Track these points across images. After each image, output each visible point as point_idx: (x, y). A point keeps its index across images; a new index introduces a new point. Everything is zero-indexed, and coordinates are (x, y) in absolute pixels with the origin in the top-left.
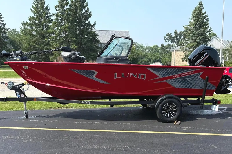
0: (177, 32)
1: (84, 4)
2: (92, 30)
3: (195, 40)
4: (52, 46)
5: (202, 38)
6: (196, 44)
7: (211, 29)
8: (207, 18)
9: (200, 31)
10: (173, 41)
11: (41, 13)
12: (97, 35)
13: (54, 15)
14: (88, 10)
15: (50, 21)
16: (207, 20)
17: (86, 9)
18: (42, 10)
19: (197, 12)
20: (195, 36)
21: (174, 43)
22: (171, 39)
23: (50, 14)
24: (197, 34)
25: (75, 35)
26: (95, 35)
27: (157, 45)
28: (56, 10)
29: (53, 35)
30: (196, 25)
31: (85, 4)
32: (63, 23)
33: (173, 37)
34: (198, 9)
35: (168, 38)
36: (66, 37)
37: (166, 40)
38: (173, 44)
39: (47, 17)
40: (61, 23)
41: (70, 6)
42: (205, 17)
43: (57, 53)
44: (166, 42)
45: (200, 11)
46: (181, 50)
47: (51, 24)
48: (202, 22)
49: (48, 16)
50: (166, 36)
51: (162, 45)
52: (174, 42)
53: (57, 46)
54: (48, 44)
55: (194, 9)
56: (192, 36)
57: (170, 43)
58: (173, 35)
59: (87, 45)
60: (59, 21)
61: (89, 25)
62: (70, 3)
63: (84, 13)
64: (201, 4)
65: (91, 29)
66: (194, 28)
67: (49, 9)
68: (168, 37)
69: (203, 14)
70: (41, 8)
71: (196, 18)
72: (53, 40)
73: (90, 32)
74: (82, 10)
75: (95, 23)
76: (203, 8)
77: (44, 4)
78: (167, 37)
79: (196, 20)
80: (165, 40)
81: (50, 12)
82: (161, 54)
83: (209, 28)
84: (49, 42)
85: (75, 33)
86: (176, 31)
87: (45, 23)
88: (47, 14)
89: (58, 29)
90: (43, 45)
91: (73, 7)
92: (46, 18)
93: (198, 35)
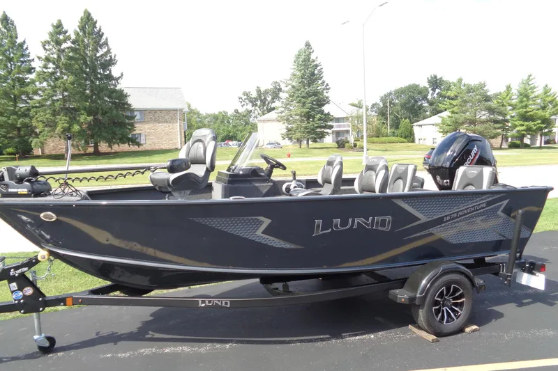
0: (260, 90)
1: (100, 40)
2: (116, 86)
3: (304, 104)
4: (37, 118)
5: (315, 101)
6: (307, 110)
7: (327, 85)
8: (319, 68)
9: (311, 89)
10: (254, 105)
11: (10, 54)
12: (126, 96)
13: (39, 58)
14: (109, 51)
15: (30, 70)
16: (320, 71)
17: (105, 50)
18: (12, 48)
19: (303, 57)
20: (303, 97)
21: (257, 108)
22: (251, 102)
23: (29, 56)
24: (307, 93)
25: (83, 98)
26: (121, 96)
27: (226, 111)
28: (45, 49)
29: (37, 98)
30: (303, 78)
31: (103, 41)
32: (58, 74)
33: (255, 98)
34: (305, 52)
35: (245, 99)
36: (64, 100)
37: (243, 103)
38: (255, 109)
39: (22, 62)
40: (53, 73)
41: (73, 42)
42: (316, 66)
43: (46, 132)
44: (242, 106)
45: (308, 56)
46: (279, 121)
47: (33, 76)
48: (313, 74)
49: (25, 61)
50: (241, 96)
51: (236, 111)
52: (256, 105)
53: (47, 118)
54: (25, 114)
55: (297, 53)
56: (298, 97)
57: (250, 107)
58: (254, 95)
59: (108, 115)
60: (50, 70)
61: (110, 77)
62: (73, 37)
63: (102, 56)
64: (308, 45)
65: (114, 85)
66: (300, 83)
67: (27, 48)
68: (246, 97)
69: (314, 61)
70: (11, 45)
71: (303, 67)
72: (36, 107)
73: (114, 91)
74: (97, 51)
75: (122, 75)
76: (311, 51)
77: (17, 38)
78: (244, 97)
79: (303, 71)
80: (241, 102)
81: (29, 53)
82: (235, 126)
83: (325, 84)
84: (29, 110)
85: (83, 93)
86: (258, 88)
87: (18, 73)
88: (23, 56)
89: (48, 86)
90: (15, 117)
91: (79, 45)
92: (21, 65)
93: (309, 95)
